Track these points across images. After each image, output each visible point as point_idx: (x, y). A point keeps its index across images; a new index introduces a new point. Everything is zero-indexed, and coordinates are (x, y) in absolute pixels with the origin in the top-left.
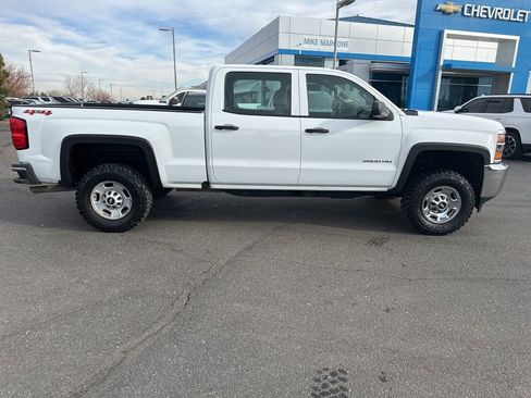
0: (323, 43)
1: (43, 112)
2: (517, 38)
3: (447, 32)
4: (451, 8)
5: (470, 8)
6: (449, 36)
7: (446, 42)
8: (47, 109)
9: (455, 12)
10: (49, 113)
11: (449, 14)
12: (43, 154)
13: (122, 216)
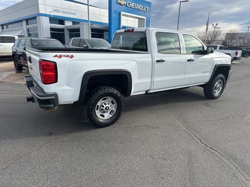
0: (63, 12)
1: (68, 56)
2: (145, 18)
3: (122, 13)
4: (123, 3)
5: (129, 3)
6: (124, 15)
7: (122, 17)
8: (70, 54)
9: (124, 5)
10: (72, 57)
11: (122, 5)
12: (68, 85)
13: (111, 116)
